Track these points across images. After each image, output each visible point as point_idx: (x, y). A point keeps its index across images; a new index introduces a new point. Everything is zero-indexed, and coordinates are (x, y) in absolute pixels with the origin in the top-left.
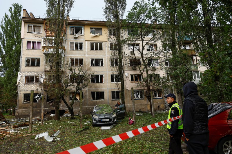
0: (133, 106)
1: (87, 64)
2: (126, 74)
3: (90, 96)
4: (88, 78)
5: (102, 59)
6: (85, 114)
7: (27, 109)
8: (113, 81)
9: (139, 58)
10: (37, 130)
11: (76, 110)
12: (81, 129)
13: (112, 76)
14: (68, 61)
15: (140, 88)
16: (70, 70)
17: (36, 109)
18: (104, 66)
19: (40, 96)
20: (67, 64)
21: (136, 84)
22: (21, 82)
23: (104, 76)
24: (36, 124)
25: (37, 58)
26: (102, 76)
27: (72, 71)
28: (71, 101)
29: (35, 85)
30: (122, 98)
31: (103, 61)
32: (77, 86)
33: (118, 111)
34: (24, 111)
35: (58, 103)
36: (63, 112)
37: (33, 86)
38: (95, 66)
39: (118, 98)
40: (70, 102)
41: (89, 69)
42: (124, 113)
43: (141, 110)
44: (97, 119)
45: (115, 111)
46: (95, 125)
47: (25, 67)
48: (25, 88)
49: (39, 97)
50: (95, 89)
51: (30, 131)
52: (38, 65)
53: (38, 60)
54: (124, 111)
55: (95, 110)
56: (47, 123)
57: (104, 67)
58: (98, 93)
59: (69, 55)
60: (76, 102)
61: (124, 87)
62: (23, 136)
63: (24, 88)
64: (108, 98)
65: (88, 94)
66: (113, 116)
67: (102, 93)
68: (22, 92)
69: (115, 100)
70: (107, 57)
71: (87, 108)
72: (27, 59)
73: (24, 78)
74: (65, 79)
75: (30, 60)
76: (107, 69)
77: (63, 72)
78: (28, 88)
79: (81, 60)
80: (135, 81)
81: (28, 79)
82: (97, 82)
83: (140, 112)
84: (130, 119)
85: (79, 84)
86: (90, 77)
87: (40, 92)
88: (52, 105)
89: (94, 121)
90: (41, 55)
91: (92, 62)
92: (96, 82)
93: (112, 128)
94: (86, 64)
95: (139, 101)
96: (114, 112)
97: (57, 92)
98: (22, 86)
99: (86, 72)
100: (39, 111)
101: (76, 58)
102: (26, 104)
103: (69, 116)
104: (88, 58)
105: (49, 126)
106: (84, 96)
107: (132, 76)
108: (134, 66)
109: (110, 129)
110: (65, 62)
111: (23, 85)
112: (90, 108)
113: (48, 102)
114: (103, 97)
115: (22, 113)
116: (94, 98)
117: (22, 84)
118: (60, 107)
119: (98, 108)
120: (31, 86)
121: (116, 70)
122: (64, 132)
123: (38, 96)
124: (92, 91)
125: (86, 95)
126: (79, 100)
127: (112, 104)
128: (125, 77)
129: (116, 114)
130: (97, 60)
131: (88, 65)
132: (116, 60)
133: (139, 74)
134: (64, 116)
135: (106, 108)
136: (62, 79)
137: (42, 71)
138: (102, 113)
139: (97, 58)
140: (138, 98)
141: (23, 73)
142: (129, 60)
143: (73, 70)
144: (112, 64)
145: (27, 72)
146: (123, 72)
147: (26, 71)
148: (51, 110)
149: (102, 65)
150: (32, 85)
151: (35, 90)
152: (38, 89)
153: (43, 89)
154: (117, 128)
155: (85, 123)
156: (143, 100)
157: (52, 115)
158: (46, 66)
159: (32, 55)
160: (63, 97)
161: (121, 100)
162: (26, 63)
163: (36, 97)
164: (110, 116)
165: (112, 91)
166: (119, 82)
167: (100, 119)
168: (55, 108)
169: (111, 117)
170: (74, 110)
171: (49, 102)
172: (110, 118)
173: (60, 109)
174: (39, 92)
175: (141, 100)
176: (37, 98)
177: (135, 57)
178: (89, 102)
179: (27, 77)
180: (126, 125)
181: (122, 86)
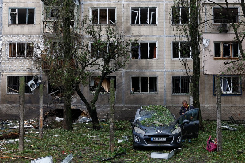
0: (218, 114)
1: (124, 19)
2: (204, 42)
3: (128, 86)
4: (126, 50)
5: (154, 10)
6: (120, 119)
7: (14, 105)
8: (175, 55)
9: (236, 6)
10: (33, 149)
11: (101, 110)
12: (112, 154)
13: (175, 45)
14: (87, 17)
15: (235, 72)
16: (91, 34)
17: (29, 105)
18: (157, 23)
19: (36, 81)
20: (84, 22)
21: (225, 64)
22: (2, 55)
23: (157, 44)
24: (30, 134)
25: (28, 8)
26: (153, 46)
27: (94, 36)
28: (92, 93)
29: (27, 61)
30: (194, 93)
31: (157, 13)
32: (105, 65)
33: (186, 121)
34: (9, 107)
35: (69, 99)
36: (77, 113)
37: (23, 63)
38: (140, 24)
39: (185, 90)
40: (91, 95)
41: (128, 30)
42: (198, 125)
43: (234, 116)
44: (142, 136)
45: (178, 122)
46: (138, 147)
47: (9, 25)
48: (10, 66)
49: (34, 83)
50: (138, 71)
51: (20, 150)
52: (32, 22)
53: (32, 11)
54: (198, 122)
55: (138, 117)
56: (49, 134)
57: (158, 26)
58: (144, 79)
59: (89, 2)
60: (101, 95)
61: (199, 70)
62: (9, 159)
63: (8, 65)
64: (165, 91)
65: (126, 80)
66: (174, 132)
67: (153, 80)
68: (5, 73)
69: (179, 94)
70: (166, 4)
71: (123, 107)
72: (12, 11)
73: (7, 47)
74: (82, 53)
75: (17, 11)
76: (164, 30)
77: (78, 37)
78: (15, 66)
79: (112, 12)
80: (224, 56)
81: (14, 48)
82: (144, 56)
83: (231, 121)
84: (211, 141)
85: (107, 61)
86: (130, 48)
87: (36, 74)
88: (58, 100)
89: (136, 140)
90: (36, 2)
91: (134, 15)
92: (142, 58)
93: (171, 156)
94: (121, 20)
95: (229, 98)
96: (176, 124)
97: (66, 77)
98: (4, 61)
99: (121, 39)
100: (35, 109)
101: (103, 7)
102: (13, 96)
103: (88, 122)
104: (126, 6)
105: (53, 142)
106: (116, 84)
107: (217, 45)
108: (223, 25)
109: (168, 159)
110: (82, 18)
111: (6, 59)
112: (128, 107)
113: (51, 94)
114: (154, 88)
115: (6, 111)
116: (136, 89)
117: (4, 57)
118: (73, 105)
119: (144, 112)
120: (20, 61)
121: (184, 35)
122: (81, 158)
123: (32, 82)
124: (134, 75)
125: (122, 82)
126: (107, 91)
127: (172, 102)
128: (201, 48)
129: (181, 127)
130: (144, 11)
131: (127, 22)
132: (184, 11)
133: (232, 42)
134: (80, 120)
135: (161, 114)
136: (75, 51)
137: (39, 34)
138: (153, 125)
139: (144, 6)
140: (228, 93)
141: (6, 38)
142: (212, 12)
143: (97, 34)
144: (175, 20)
145: (11, 36)
146: (199, 39)
147: (10, 34)
148: (56, 107)
149: (154, 21)
150: (22, 61)
151: (28, 69)
152: (32, 67)
153: (41, 68)
154: (183, 158)
155: (120, 141)
156: (239, 98)
157: (58, 119)
158: (45, 24)
159: (20, 2)
160: (77, 87)
161: (192, 98)
162: (10, 18)
163: (30, 83)
164: (169, 132)
165: (173, 77)
166: (189, 57)
167: (149, 136)
168: (62, 105)
169: (170, 134)
170: (99, 110)
171: (53, 93)
172: (169, 136)
173: (72, 108)
174: (34, 74)
175: (234, 97)
176: (32, 85)
177: (227, 4)
178: (127, 97)
179: (12, 45)
180: (201, 152)
181: (194, 69)
